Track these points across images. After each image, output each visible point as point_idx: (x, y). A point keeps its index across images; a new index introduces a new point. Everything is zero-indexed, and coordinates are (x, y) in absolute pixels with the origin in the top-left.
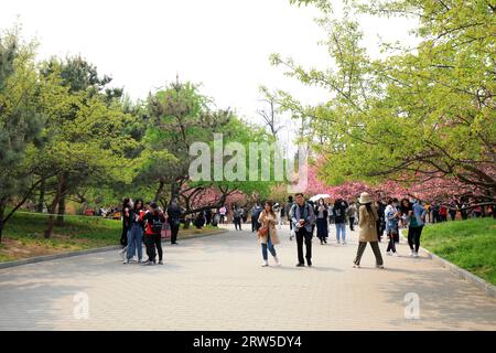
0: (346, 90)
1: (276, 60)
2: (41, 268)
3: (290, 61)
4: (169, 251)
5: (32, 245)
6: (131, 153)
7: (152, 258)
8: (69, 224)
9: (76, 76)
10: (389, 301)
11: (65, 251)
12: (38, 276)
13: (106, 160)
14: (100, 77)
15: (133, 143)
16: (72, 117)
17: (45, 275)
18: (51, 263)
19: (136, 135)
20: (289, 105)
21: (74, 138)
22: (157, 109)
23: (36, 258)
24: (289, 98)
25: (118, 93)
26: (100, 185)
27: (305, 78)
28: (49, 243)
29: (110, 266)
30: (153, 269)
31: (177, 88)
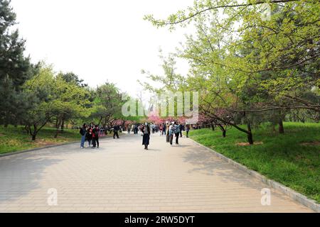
0: (169, 83)
1: (143, 72)
2: (48, 151)
3: (149, 72)
4: (102, 142)
5: (48, 141)
6: (88, 106)
7: (94, 146)
8: (65, 132)
9: (69, 78)
10: (185, 161)
11: (61, 143)
12: (44, 154)
13: (78, 108)
14: (79, 79)
15: (89, 102)
16: (65, 92)
17: (47, 154)
18: (53, 148)
19: (91, 100)
20: (148, 87)
21: (66, 100)
22: (99, 91)
23: (48, 146)
24: (148, 85)
25: (86, 85)
26: (77, 118)
27: (154, 79)
28: (55, 140)
29: (77, 149)
30: (95, 150)
31: (107, 84)
